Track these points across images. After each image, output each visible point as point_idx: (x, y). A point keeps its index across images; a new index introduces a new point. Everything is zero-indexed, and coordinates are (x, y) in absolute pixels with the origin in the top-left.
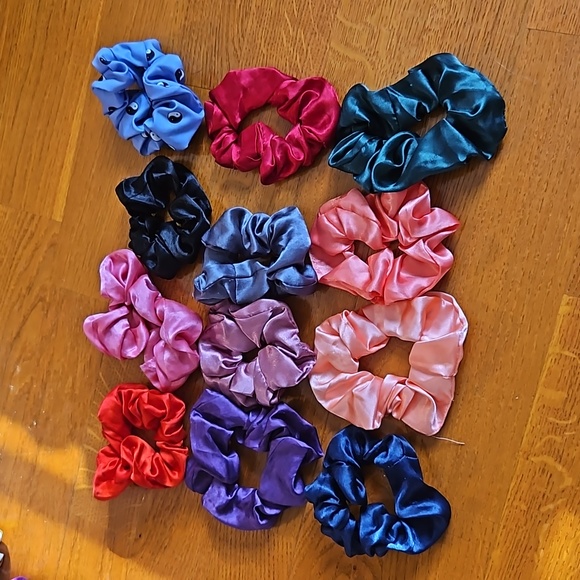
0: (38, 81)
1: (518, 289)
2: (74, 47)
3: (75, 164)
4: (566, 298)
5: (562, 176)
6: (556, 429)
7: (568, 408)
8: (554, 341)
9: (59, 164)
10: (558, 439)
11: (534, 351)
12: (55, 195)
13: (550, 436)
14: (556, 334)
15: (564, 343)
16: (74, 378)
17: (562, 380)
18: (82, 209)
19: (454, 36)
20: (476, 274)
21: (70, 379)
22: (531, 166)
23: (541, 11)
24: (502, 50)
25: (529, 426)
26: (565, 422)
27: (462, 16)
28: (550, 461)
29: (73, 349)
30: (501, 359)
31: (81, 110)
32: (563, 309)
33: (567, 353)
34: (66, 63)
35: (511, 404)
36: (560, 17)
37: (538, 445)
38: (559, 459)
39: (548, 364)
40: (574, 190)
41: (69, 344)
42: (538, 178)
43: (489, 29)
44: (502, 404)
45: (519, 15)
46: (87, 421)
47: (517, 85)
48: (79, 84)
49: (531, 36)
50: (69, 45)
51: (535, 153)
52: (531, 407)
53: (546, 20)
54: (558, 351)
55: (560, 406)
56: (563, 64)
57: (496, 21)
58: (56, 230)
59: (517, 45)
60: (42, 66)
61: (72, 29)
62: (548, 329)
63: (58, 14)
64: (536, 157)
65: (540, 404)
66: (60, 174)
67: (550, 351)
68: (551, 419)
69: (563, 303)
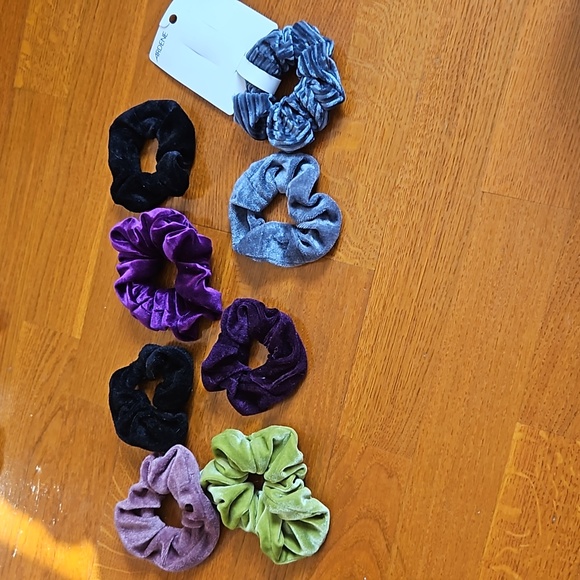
0: (60, 214)
1: (478, 416)
2: (93, 185)
3: (93, 288)
4: (518, 425)
5: (513, 319)
6: (512, 542)
7: (522, 523)
8: (510, 463)
9: (79, 288)
10: (515, 550)
11: (492, 472)
12: (75, 314)
13: (507, 548)
14: (511, 457)
15: (518, 465)
16: (90, 481)
17: (517, 498)
18: (98, 328)
19: (420, 194)
20: (442, 401)
21: (86, 482)
22: (487, 310)
23: (493, 177)
24: (461, 208)
25: (489, 537)
26: (521, 536)
27: (426, 177)
28: (508, 570)
29: (89, 454)
30: (465, 477)
31: (99, 241)
32: (517, 435)
33: (520, 474)
34: (86, 198)
35: (473, 518)
36: (509, 183)
37: (498, 555)
38: (516, 568)
39: (505, 484)
40: (524, 332)
41: (86, 449)
42: (493, 320)
43: (450, 190)
44: (466, 517)
45: (474, 180)
46: (101, 521)
47: (474, 239)
48: (97, 218)
49: (485, 198)
50: (88, 184)
51: (490, 297)
52: (491, 521)
53: (497, 185)
54: (513, 472)
55: (516, 521)
56: (512, 223)
57: (455, 184)
58: (75, 346)
59: (473, 205)
60: (64, 201)
61: (91, 169)
62: (504, 452)
63: (79, 157)
64: (491, 302)
65: (499, 519)
66: (79, 297)
67: (507, 471)
68: (508, 532)
69: (516, 429)
